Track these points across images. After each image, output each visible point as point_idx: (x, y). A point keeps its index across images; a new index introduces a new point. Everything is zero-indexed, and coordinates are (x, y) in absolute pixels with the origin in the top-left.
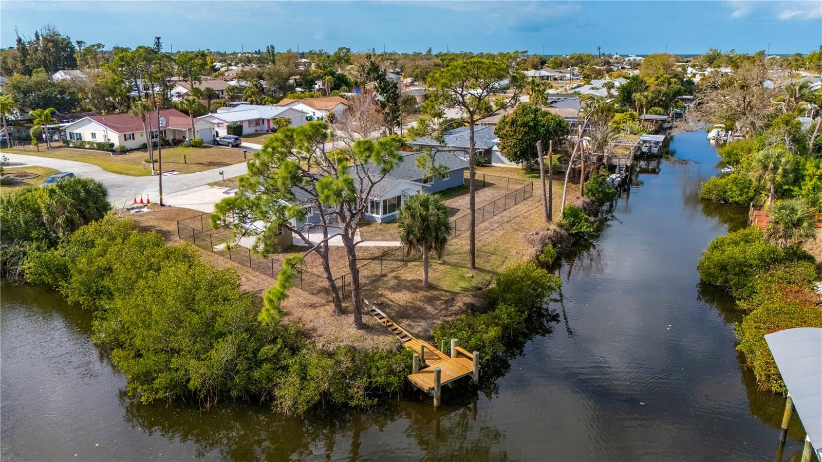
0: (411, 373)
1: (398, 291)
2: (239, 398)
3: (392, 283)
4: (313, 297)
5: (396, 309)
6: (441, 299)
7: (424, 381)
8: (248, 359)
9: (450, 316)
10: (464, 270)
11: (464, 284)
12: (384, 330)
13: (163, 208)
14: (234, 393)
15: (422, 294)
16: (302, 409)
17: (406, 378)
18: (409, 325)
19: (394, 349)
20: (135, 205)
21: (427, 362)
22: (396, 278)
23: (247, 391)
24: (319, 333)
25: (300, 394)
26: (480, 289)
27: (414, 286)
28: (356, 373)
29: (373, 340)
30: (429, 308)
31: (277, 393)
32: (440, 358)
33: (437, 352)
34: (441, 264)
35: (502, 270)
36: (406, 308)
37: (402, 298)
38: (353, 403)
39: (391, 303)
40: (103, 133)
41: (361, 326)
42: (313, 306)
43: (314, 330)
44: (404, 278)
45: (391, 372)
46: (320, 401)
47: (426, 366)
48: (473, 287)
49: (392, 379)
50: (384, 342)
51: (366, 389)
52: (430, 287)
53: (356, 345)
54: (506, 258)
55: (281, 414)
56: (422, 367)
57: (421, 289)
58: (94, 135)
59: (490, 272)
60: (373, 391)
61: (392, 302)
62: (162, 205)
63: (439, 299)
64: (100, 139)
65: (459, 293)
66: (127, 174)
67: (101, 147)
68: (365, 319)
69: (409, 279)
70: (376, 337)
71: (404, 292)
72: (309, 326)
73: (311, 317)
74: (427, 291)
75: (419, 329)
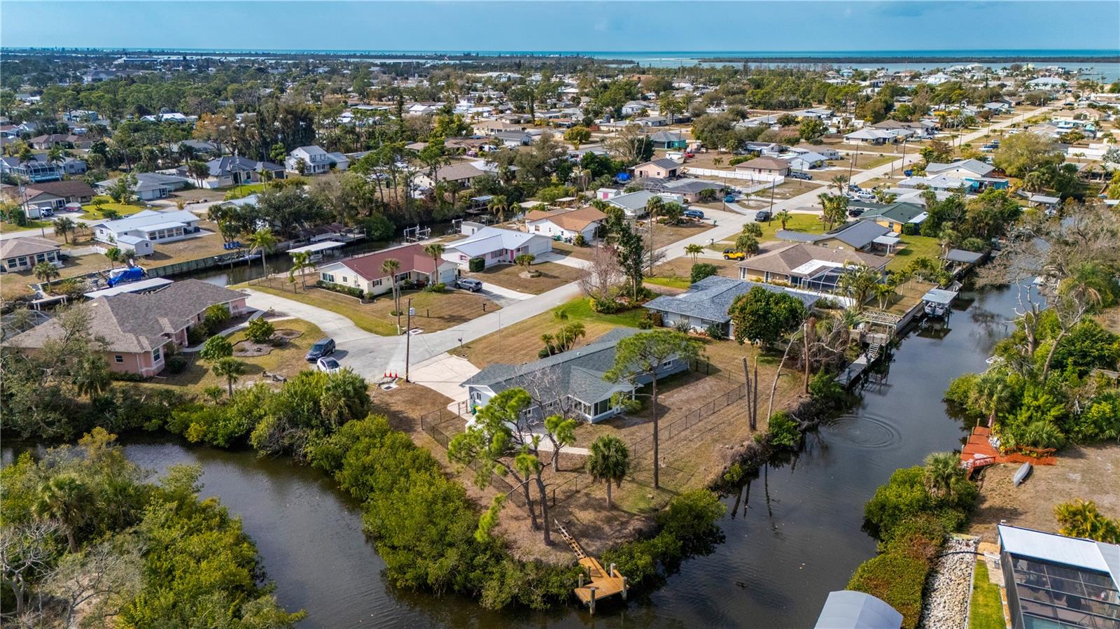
0: (577, 587)
1: (585, 510)
2: (459, 591)
3: (583, 500)
4: (518, 509)
5: (580, 527)
6: (619, 520)
7: (584, 594)
8: (467, 563)
9: (621, 538)
10: (648, 489)
11: (642, 505)
12: (566, 547)
13: (409, 386)
14: (456, 587)
15: (604, 513)
16: (499, 606)
17: (573, 590)
18: (587, 544)
19: (571, 565)
20: (386, 380)
21: (592, 578)
22: (587, 495)
23: (465, 587)
24: (518, 545)
25: (498, 596)
26: (656, 510)
27: (598, 506)
28: (539, 582)
29: (556, 555)
30: (607, 529)
31: (484, 593)
32: (602, 577)
33: (602, 571)
34: (629, 481)
35: (685, 490)
36: (587, 527)
37: (586, 517)
38: (533, 606)
39: (576, 521)
40: (354, 279)
41: (550, 543)
42: (517, 518)
43: (515, 542)
44: (593, 496)
45: (562, 585)
46: (512, 602)
47: (591, 582)
48: (651, 508)
49: (563, 591)
50: (563, 558)
51: (543, 596)
52: (614, 507)
53: (543, 559)
54: (692, 475)
55: (485, 608)
56: (587, 582)
57: (604, 508)
58: (345, 279)
59: (671, 492)
60: (549, 598)
61: (578, 520)
62: (408, 381)
63: (616, 519)
64: (350, 284)
65: (635, 515)
66: (376, 333)
67: (351, 292)
68: (553, 536)
69: (597, 497)
70: (558, 553)
71: (590, 511)
72: (512, 538)
73: (514, 530)
74: (609, 511)
75: (594, 548)
